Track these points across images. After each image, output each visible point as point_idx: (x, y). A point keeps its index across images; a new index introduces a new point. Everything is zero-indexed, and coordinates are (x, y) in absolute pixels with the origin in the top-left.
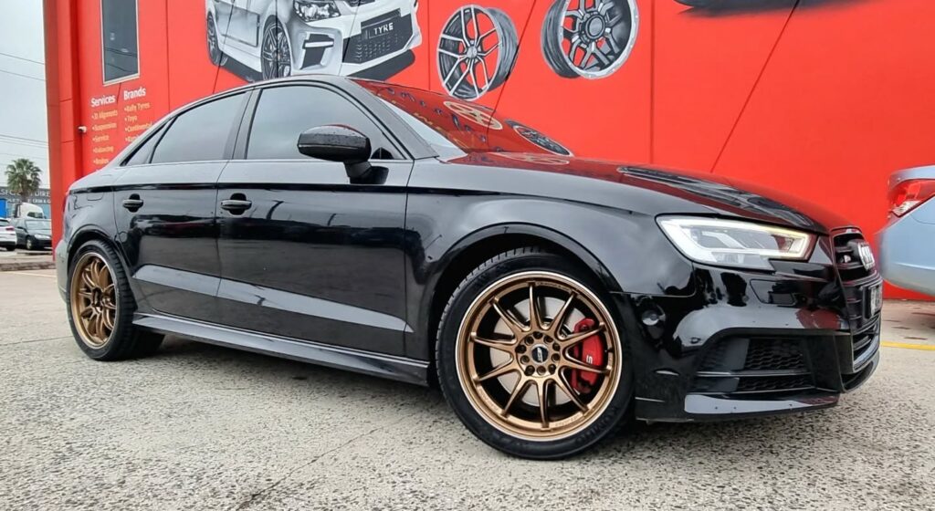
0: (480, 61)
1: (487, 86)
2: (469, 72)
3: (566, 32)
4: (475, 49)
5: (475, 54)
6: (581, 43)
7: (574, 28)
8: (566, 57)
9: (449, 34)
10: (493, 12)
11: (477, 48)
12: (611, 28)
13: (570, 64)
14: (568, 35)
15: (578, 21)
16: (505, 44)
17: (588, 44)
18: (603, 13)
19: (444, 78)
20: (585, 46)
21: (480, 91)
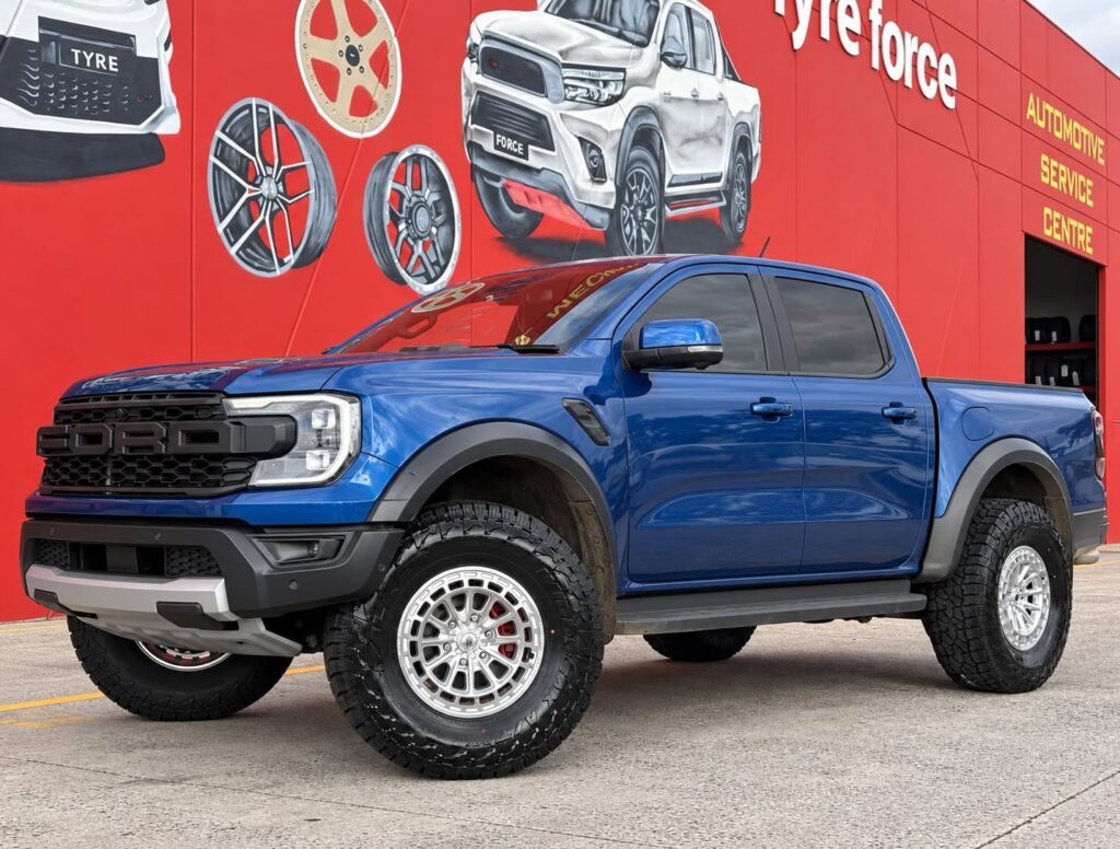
0: (280, 209)
1: (291, 259)
2: (263, 222)
3: (392, 213)
4: (273, 186)
5: (274, 192)
6: (408, 235)
7: (401, 212)
8: (391, 248)
9: (230, 135)
10: (303, 134)
11: (277, 183)
12: (437, 228)
13: (396, 261)
14: (395, 220)
15: (405, 203)
16: (318, 198)
17: (415, 240)
18: (430, 203)
19: (222, 219)
20: (412, 243)
21: (282, 264)
